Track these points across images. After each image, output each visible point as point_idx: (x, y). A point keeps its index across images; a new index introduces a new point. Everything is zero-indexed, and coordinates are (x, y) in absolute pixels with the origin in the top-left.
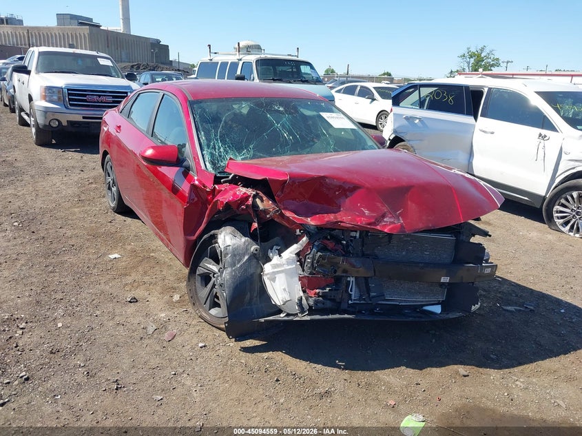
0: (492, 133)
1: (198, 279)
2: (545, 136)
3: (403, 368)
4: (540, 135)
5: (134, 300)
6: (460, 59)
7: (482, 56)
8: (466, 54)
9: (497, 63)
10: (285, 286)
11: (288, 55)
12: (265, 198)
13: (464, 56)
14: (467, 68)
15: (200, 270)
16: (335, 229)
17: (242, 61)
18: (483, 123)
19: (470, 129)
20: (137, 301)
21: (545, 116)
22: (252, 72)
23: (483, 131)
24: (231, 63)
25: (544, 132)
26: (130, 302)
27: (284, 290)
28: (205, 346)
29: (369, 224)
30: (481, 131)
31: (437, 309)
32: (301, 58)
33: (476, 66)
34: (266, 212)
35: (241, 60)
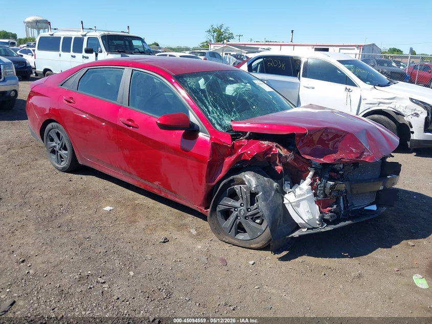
0: (313, 88)
1: (219, 214)
2: (350, 89)
3: (380, 248)
4: (346, 89)
5: (166, 241)
6: (207, 33)
7: (222, 31)
8: (211, 30)
9: (231, 37)
10: (308, 209)
11: (122, 32)
12: (281, 148)
13: (210, 31)
14: (212, 40)
15: (220, 207)
16: (336, 164)
17: (87, 37)
18: (305, 81)
19: (296, 86)
20: (168, 241)
21: (347, 76)
22: (99, 45)
23: (307, 87)
24: (75, 38)
25: (348, 87)
26: (164, 242)
27: (308, 212)
28: (254, 263)
29: (357, 158)
30: (304, 87)
31: (374, 208)
32: (131, 34)
33: (218, 38)
34: (286, 157)
35: (85, 35)
